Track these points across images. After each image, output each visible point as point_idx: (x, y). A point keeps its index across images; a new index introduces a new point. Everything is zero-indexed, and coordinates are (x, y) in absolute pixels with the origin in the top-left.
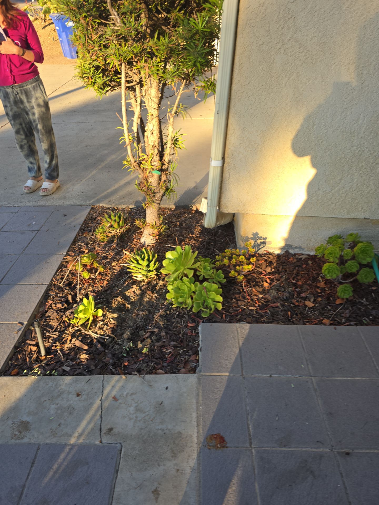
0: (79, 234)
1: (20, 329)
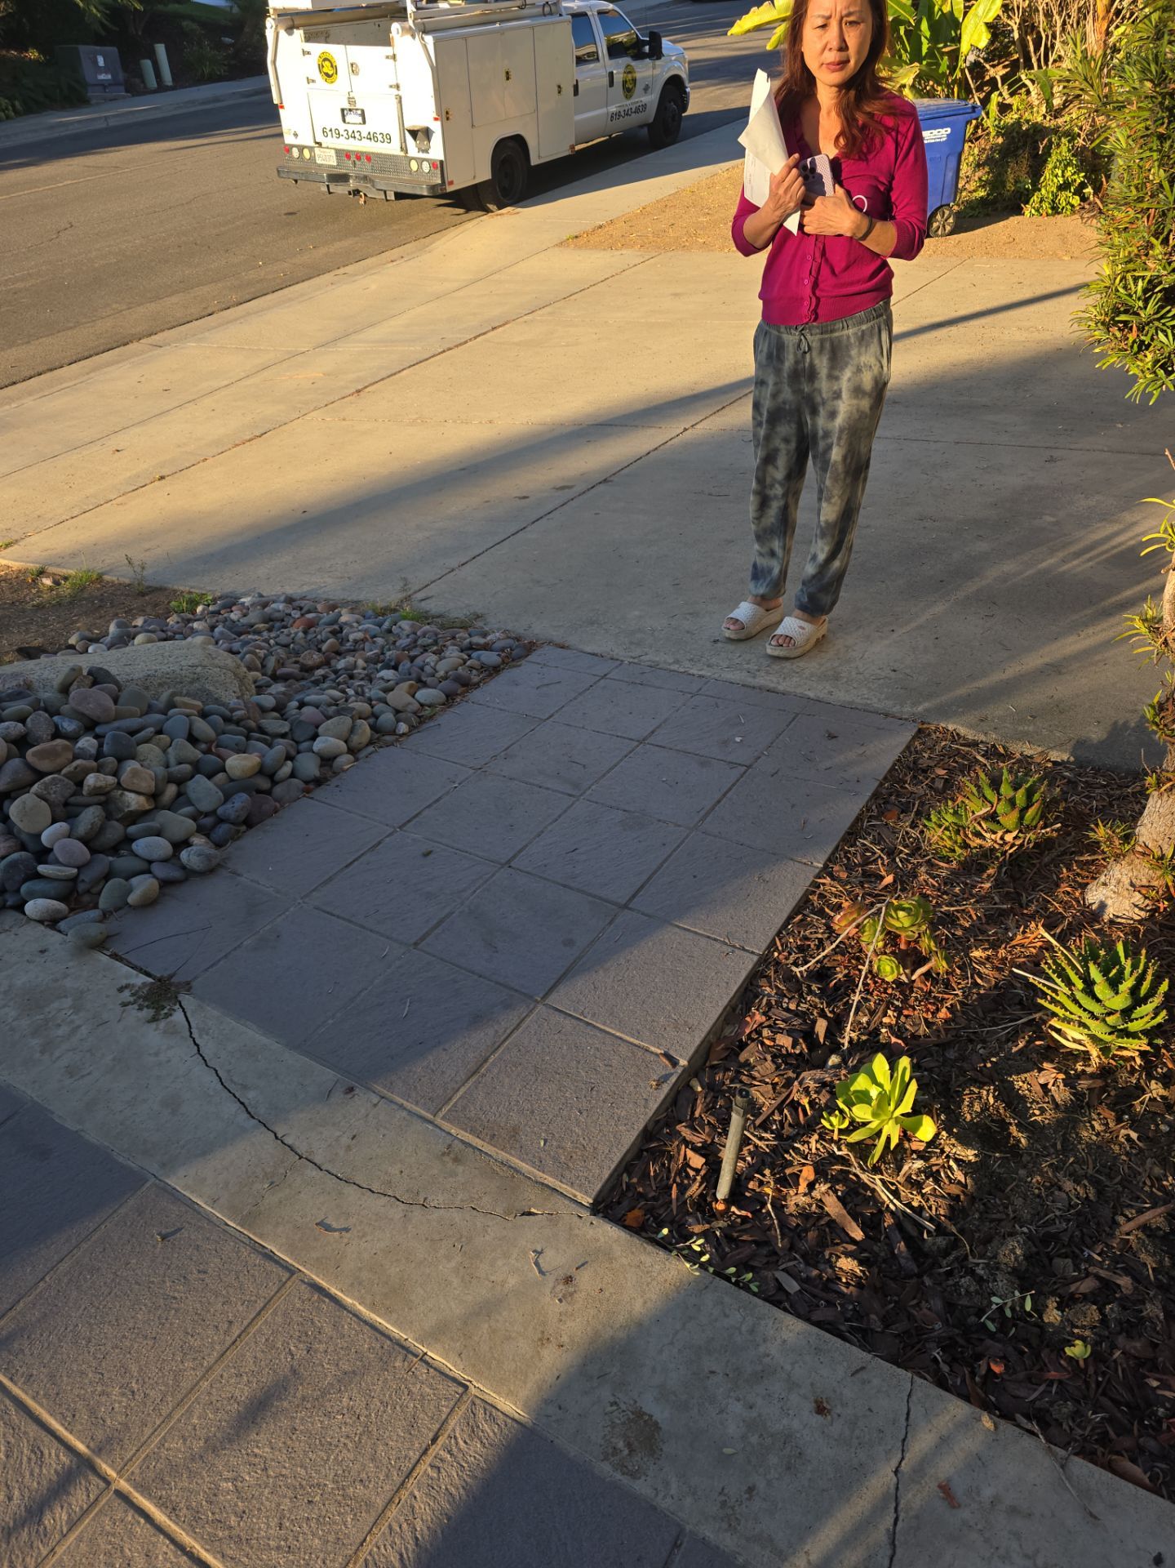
0: (868, 811)
1: (665, 1078)
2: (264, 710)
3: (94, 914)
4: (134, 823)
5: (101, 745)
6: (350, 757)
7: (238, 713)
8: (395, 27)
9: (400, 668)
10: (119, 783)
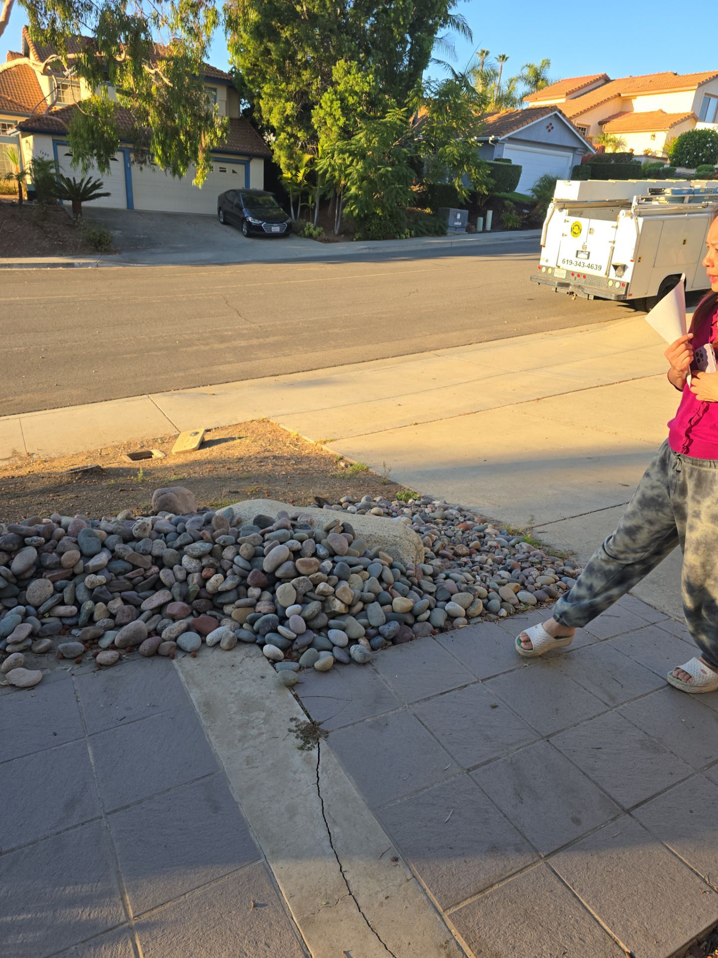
2: (425, 574)
3: (295, 665)
4: (333, 618)
5: (334, 567)
6: (465, 620)
7: (410, 572)
8: (623, 212)
9: (513, 573)
10: (335, 592)
